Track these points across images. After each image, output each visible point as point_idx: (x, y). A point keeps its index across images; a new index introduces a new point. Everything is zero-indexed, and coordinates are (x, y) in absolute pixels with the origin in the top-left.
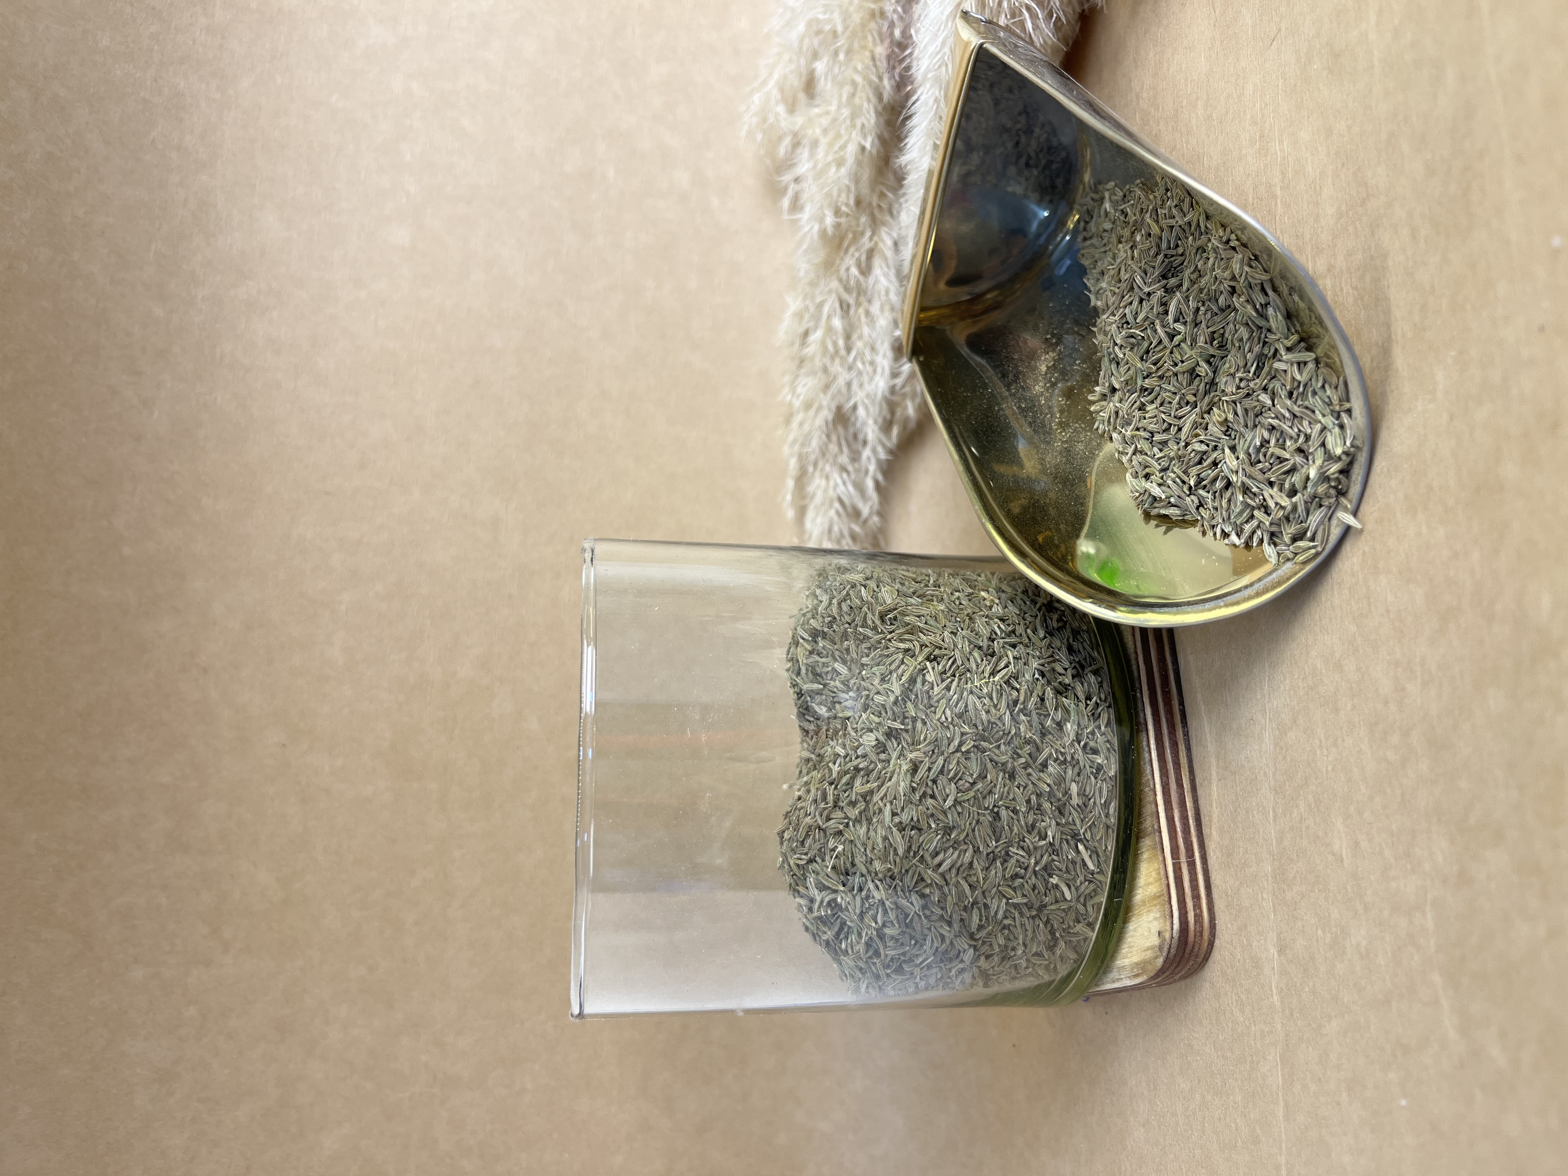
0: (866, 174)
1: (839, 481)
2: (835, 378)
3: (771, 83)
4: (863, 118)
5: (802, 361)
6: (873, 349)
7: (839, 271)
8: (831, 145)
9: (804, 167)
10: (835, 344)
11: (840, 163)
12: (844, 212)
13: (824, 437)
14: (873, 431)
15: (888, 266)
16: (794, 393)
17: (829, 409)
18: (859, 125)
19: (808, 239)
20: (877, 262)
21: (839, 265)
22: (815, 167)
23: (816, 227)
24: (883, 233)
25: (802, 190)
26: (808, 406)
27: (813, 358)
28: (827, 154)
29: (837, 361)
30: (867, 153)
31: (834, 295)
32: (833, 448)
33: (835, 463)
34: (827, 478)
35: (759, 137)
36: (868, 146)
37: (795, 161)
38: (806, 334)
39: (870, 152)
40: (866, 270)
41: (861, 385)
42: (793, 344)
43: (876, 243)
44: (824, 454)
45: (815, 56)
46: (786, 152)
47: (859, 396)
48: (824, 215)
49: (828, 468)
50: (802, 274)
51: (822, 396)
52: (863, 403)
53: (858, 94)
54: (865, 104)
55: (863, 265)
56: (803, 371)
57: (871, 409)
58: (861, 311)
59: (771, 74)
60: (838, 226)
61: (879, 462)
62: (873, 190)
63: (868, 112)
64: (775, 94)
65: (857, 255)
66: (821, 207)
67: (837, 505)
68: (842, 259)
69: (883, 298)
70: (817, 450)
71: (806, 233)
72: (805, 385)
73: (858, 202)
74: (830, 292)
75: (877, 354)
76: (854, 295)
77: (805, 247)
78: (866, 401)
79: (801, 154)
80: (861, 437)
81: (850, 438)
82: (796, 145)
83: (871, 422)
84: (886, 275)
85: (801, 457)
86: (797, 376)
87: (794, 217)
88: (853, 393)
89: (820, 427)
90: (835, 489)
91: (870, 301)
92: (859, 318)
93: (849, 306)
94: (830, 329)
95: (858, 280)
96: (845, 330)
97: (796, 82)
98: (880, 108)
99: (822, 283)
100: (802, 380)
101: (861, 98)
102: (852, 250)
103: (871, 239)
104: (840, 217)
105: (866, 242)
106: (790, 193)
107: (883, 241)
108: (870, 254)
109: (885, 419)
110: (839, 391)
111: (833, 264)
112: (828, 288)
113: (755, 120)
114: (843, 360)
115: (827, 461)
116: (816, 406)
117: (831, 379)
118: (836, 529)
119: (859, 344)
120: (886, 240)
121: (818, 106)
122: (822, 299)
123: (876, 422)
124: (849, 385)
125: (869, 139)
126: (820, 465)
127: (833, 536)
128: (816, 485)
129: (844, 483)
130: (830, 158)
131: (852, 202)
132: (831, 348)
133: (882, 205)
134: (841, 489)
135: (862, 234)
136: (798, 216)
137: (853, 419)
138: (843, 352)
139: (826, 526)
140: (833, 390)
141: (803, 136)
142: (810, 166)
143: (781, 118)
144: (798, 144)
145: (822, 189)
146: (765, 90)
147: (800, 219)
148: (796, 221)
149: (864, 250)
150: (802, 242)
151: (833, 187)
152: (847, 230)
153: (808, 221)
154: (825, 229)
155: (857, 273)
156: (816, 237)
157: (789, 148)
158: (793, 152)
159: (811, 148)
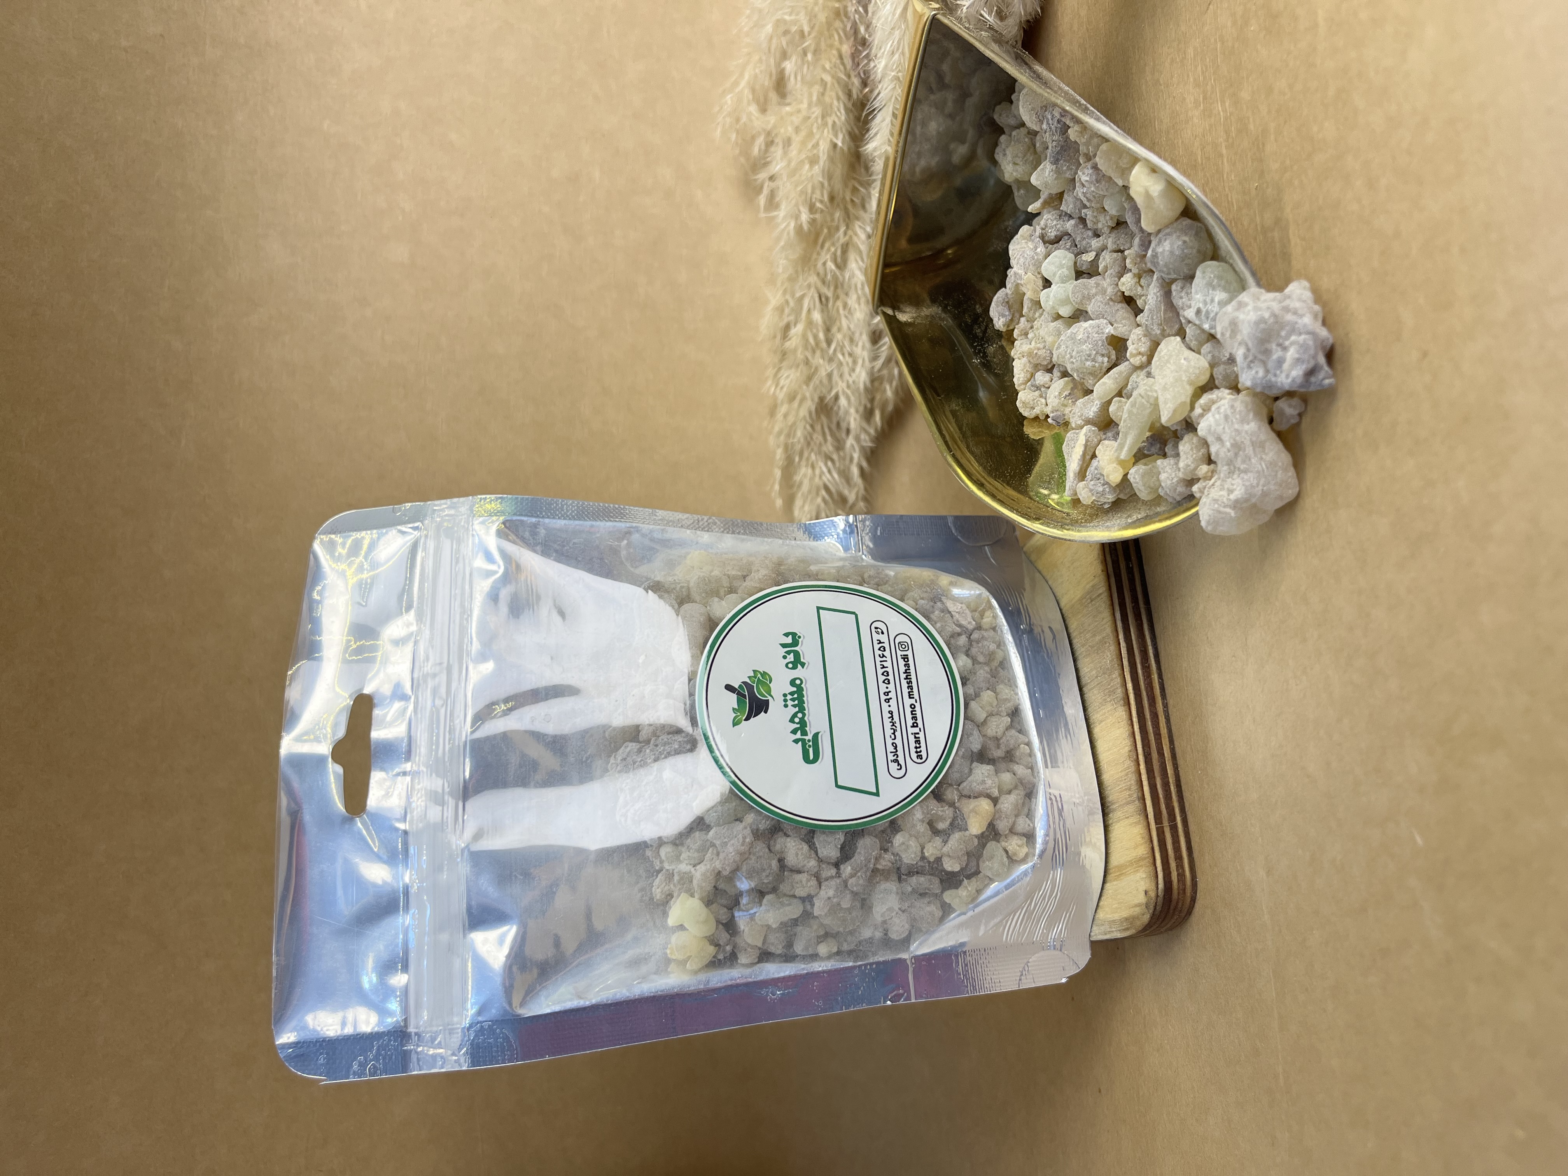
0: (839, 171)
1: (825, 470)
2: (816, 369)
3: (743, 84)
4: (834, 115)
5: (784, 354)
6: (852, 341)
7: (816, 265)
8: (803, 143)
9: (777, 166)
10: (816, 337)
11: (813, 161)
12: (819, 208)
13: (808, 427)
14: (855, 419)
15: (862, 259)
16: (777, 386)
17: (812, 401)
18: (830, 123)
19: (785, 236)
20: (852, 256)
21: (816, 260)
22: (788, 165)
23: (792, 224)
24: (856, 228)
25: (777, 188)
26: (791, 397)
27: (794, 351)
28: (800, 152)
29: (818, 352)
30: (838, 150)
31: (813, 290)
32: (818, 437)
33: (819, 453)
34: (813, 467)
35: (734, 136)
36: (840, 143)
37: (768, 159)
38: (787, 327)
39: (842, 149)
40: (842, 264)
41: (841, 376)
42: (774, 338)
43: (851, 237)
44: (809, 444)
46: (759, 150)
47: (840, 387)
48: (799, 211)
49: (813, 457)
50: (780, 270)
51: (804, 387)
52: (844, 393)
53: (828, 92)
54: (838, 105)
55: (839, 260)
56: (785, 364)
57: (852, 399)
58: (839, 303)
59: (742, 75)
60: (813, 222)
61: (863, 448)
63: (839, 110)
64: (747, 94)
65: (833, 249)
66: (797, 205)
67: (823, 493)
68: (819, 254)
69: (859, 291)
70: (802, 440)
71: (783, 230)
72: (788, 377)
73: (832, 198)
74: (810, 287)
76: (832, 288)
77: (783, 242)
78: (848, 391)
79: (774, 153)
80: (844, 426)
81: (834, 427)
82: (770, 144)
83: (853, 410)
84: (861, 269)
85: (787, 448)
86: (780, 369)
87: (770, 214)
88: (834, 383)
89: (804, 417)
90: (821, 477)
91: (847, 294)
92: (838, 310)
93: (827, 299)
94: (810, 323)
95: (835, 273)
96: (825, 323)
97: (767, 81)
98: (850, 106)
99: (801, 278)
100: (785, 373)
101: (831, 96)
102: (827, 245)
103: (845, 234)
104: (816, 213)
105: (841, 237)
106: (766, 191)
107: (856, 234)
108: (846, 247)
109: (866, 407)
110: (820, 382)
111: (810, 259)
112: (807, 283)
113: (728, 120)
114: (824, 352)
115: (813, 450)
116: (799, 397)
117: (813, 371)
119: (839, 337)
120: (862, 234)
121: (789, 104)
122: (801, 293)
124: (830, 376)
125: (840, 136)
126: (805, 455)
128: (803, 474)
129: (830, 472)
130: (803, 156)
131: (826, 198)
132: (812, 340)
133: (855, 199)
134: (827, 477)
135: (837, 229)
136: (776, 213)
137: (836, 408)
138: (823, 344)
140: (815, 381)
141: (776, 135)
142: (783, 164)
143: (753, 118)
144: (772, 142)
145: (796, 186)
146: (737, 91)
147: (778, 216)
148: (773, 218)
149: (839, 245)
150: (778, 239)
151: (806, 185)
152: (822, 226)
153: (785, 217)
154: (801, 224)
155: (833, 267)
156: (792, 233)
157: (763, 147)
158: (766, 151)
159: (784, 148)
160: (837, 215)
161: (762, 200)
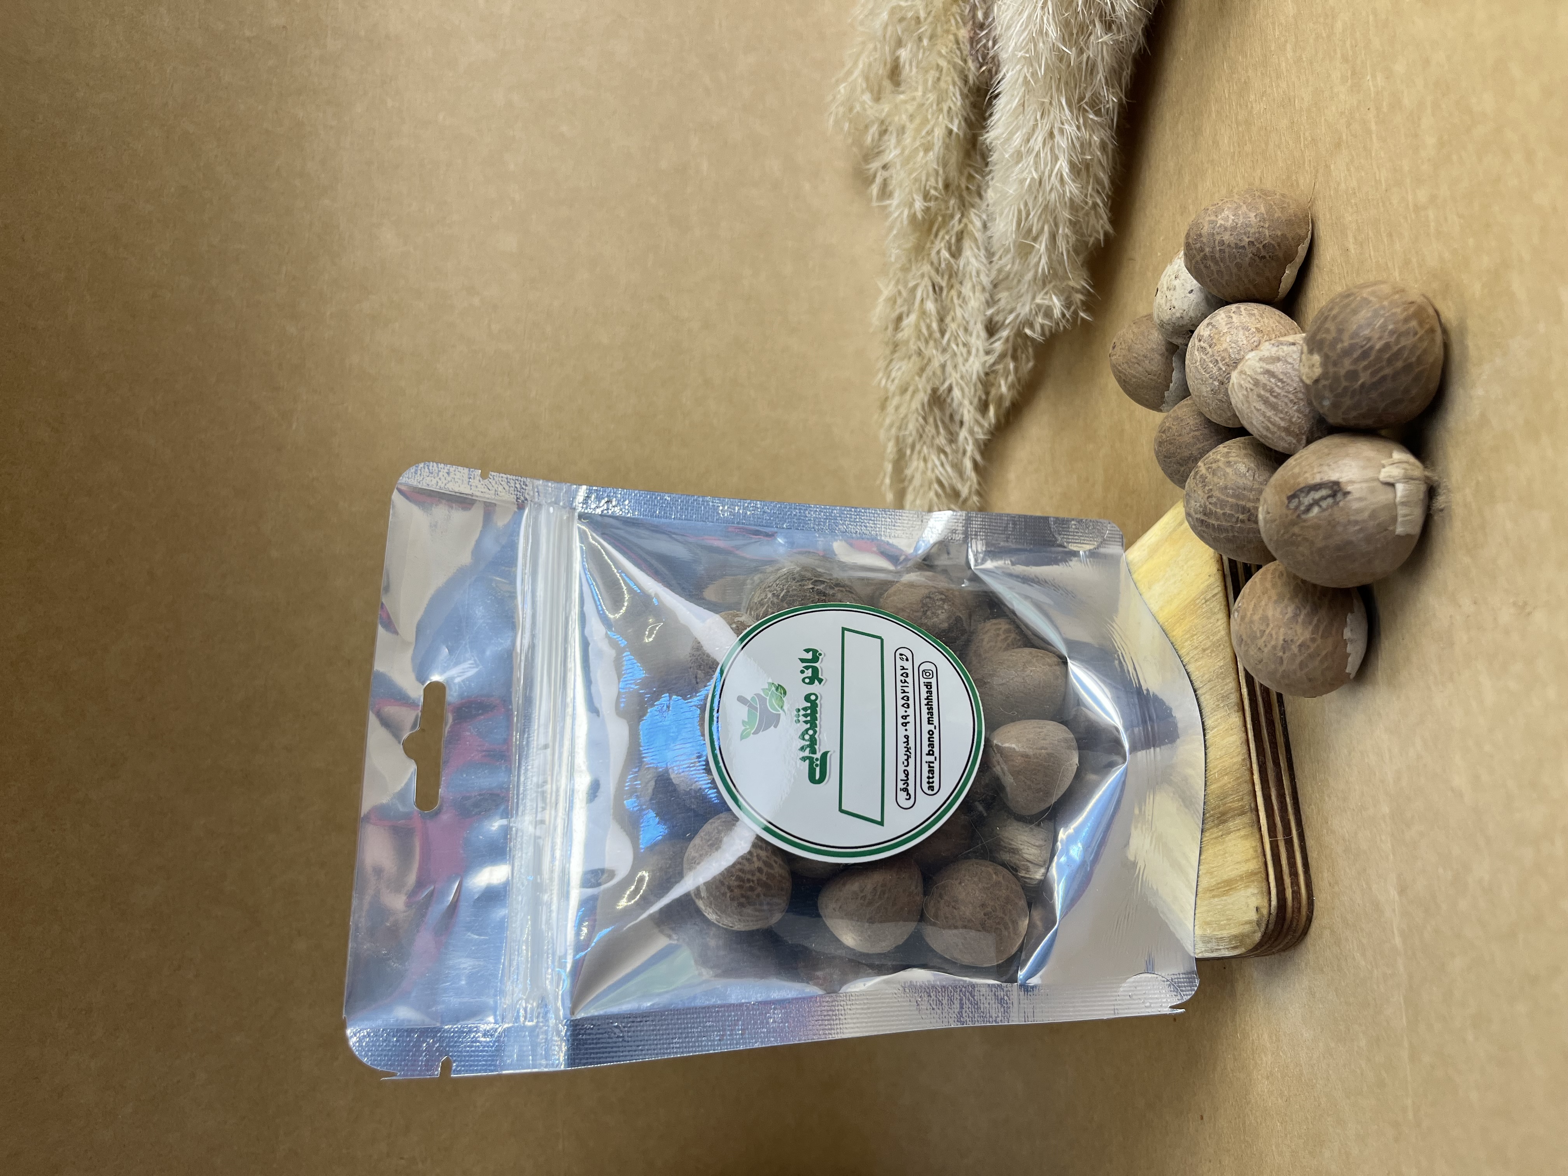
0: (954, 158)
1: (938, 463)
2: (930, 360)
3: (857, 73)
4: (949, 101)
5: (896, 346)
6: (966, 330)
7: (929, 255)
8: (918, 130)
9: (891, 154)
10: (929, 327)
11: (927, 148)
12: (934, 195)
13: (921, 420)
14: (969, 411)
15: (979, 247)
16: (889, 378)
17: (925, 392)
18: (945, 109)
19: (898, 224)
20: (967, 244)
21: (930, 248)
22: (902, 153)
23: (906, 213)
24: (972, 214)
25: (891, 177)
26: (904, 390)
27: (907, 342)
28: (914, 139)
29: (931, 343)
30: (954, 135)
31: (926, 279)
32: (930, 429)
33: (932, 445)
34: (925, 460)
35: (847, 125)
36: (955, 129)
37: (881, 148)
38: (900, 319)
39: (957, 134)
40: (956, 252)
41: (955, 367)
42: (886, 330)
43: (966, 225)
44: (921, 436)
45: (899, 43)
46: (873, 140)
47: (953, 377)
48: (914, 200)
49: (925, 449)
50: (893, 259)
51: (917, 378)
52: (959, 384)
53: (943, 78)
54: (951, 87)
55: (953, 248)
56: (896, 355)
57: (966, 390)
58: (954, 293)
59: (856, 63)
60: (927, 210)
61: (976, 441)
62: (961, 173)
63: (954, 95)
64: (861, 83)
65: (947, 237)
66: (911, 193)
67: (936, 486)
68: (933, 243)
69: (975, 278)
70: (914, 433)
71: (897, 218)
72: (900, 368)
73: (947, 186)
74: (923, 276)
75: (971, 335)
76: (946, 277)
77: (895, 232)
78: (961, 381)
79: (888, 141)
80: (957, 418)
81: (947, 420)
82: (883, 132)
83: (966, 402)
84: (977, 256)
85: (899, 441)
86: (891, 360)
87: (883, 204)
88: (947, 374)
89: (917, 409)
90: (933, 470)
91: (961, 283)
92: (952, 300)
93: (941, 289)
94: (923, 313)
95: (949, 262)
96: (938, 313)
97: (882, 71)
98: (966, 91)
99: (914, 268)
100: (896, 365)
101: (946, 82)
102: (941, 234)
103: (960, 221)
104: (930, 200)
105: (955, 225)
106: (879, 180)
107: (971, 222)
108: (960, 236)
109: (980, 399)
110: (934, 373)
111: (923, 248)
112: (921, 272)
113: (841, 110)
114: (938, 342)
115: (925, 443)
117: (925, 361)
119: (953, 326)
120: (975, 222)
121: (903, 92)
122: (914, 283)
123: (971, 403)
124: (943, 367)
125: (956, 122)
126: (918, 447)
128: (915, 467)
129: (942, 465)
130: (918, 143)
131: (941, 185)
132: (925, 331)
133: (971, 187)
134: (940, 470)
135: (952, 216)
136: (888, 202)
137: (949, 400)
138: (937, 335)
140: (929, 371)
141: (890, 123)
142: (897, 152)
143: (867, 106)
144: (886, 131)
145: (910, 174)
146: (850, 80)
147: (890, 205)
148: (885, 207)
149: (954, 232)
150: (891, 228)
151: (921, 172)
152: (936, 214)
153: (898, 206)
154: (915, 213)
155: (947, 255)
156: (905, 222)
157: (877, 136)
158: (880, 139)
159: (898, 135)
160: (952, 202)
161: (875, 189)
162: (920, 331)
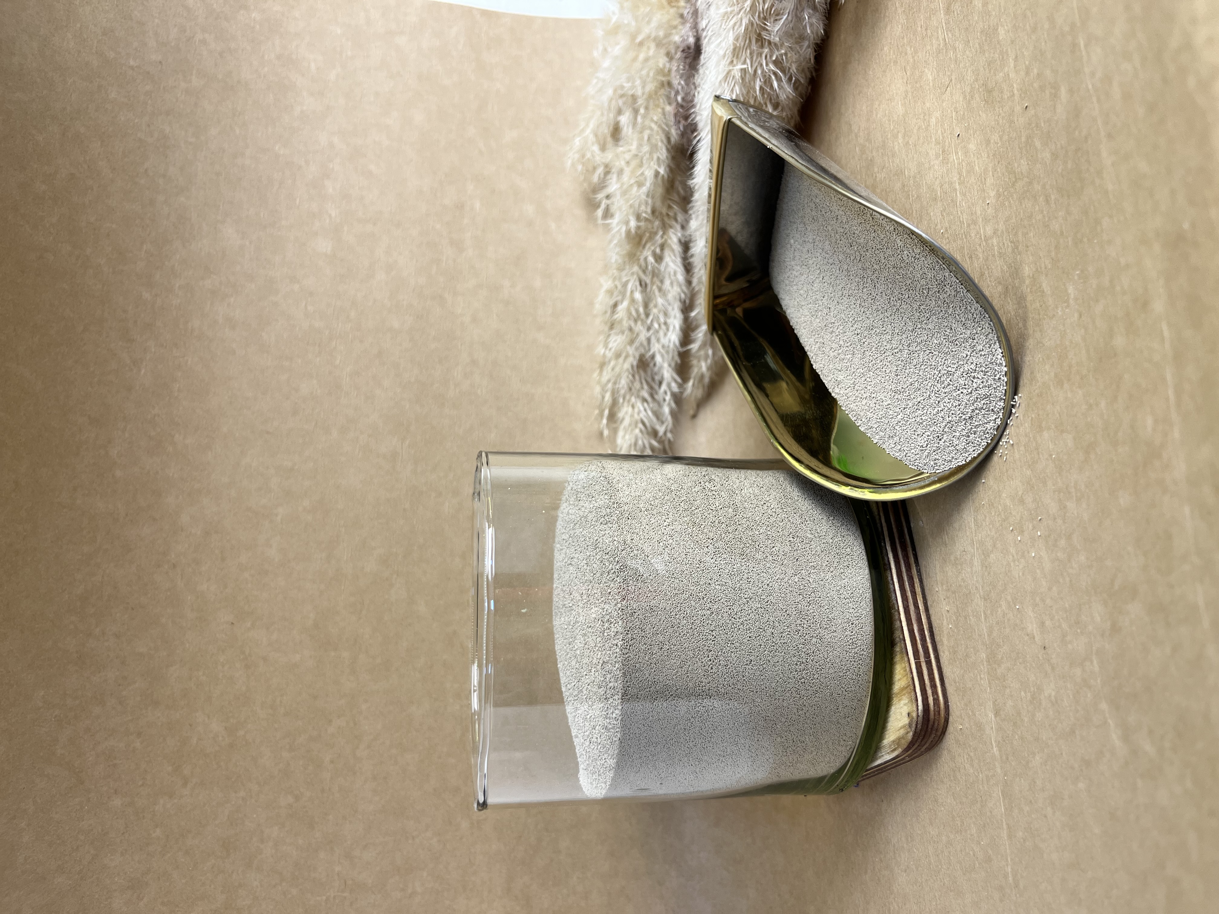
0: (659, 192)
1: (642, 408)
2: (638, 335)
3: (588, 131)
4: (658, 153)
6: (666, 314)
7: (639, 260)
8: (633, 172)
9: (612, 189)
10: (637, 311)
11: (640, 185)
12: (644, 217)
13: (630, 377)
15: (675, 256)
16: (606, 348)
17: (634, 357)
18: (655, 158)
19: (617, 237)
20: (667, 253)
21: (640, 255)
22: (621, 187)
23: (624, 229)
24: (670, 234)
25: (612, 203)
26: (618, 356)
27: (621, 321)
28: (630, 178)
30: (660, 178)
31: (635, 276)
32: (637, 385)
33: (638, 396)
34: (633, 407)
35: (580, 167)
36: (661, 172)
37: (606, 184)
38: (615, 305)
41: (658, 340)
42: (606, 312)
43: (666, 240)
44: (630, 389)
45: (620, 112)
46: (599, 178)
48: (629, 220)
49: (633, 399)
50: (612, 261)
51: (628, 347)
52: (660, 352)
53: (655, 137)
54: (659, 144)
55: (657, 255)
58: (655, 287)
59: (588, 124)
60: (638, 228)
62: (663, 203)
63: (661, 150)
64: (591, 138)
65: (653, 248)
66: (627, 215)
67: (640, 425)
68: (641, 252)
69: (673, 278)
70: (626, 386)
71: (617, 232)
72: (615, 341)
73: (653, 212)
74: (633, 274)
75: (670, 317)
77: (615, 242)
78: (662, 351)
79: (611, 179)
82: (607, 173)
83: (666, 365)
84: (674, 262)
85: (615, 393)
87: (607, 222)
88: (651, 345)
89: (628, 370)
90: (639, 413)
91: (662, 282)
92: (654, 293)
94: (633, 301)
95: (654, 266)
96: (644, 301)
98: (670, 147)
99: (627, 267)
100: (613, 338)
101: (656, 140)
102: (648, 245)
103: (662, 237)
104: (641, 221)
105: (658, 239)
106: (603, 206)
107: (671, 238)
108: (662, 247)
110: (641, 344)
111: (635, 255)
112: (631, 272)
113: (577, 156)
114: (643, 322)
115: (632, 395)
116: (624, 355)
117: (635, 336)
118: (640, 442)
119: (655, 311)
120: (674, 237)
121: (622, 146)
122: (627, 279)
123: (670, 366)
124: (649, 340)
125: (662, 167)
126: (628, 397)
127: (638, 448)
128: (625, 412)
129: (645, 410)
130: (632, 181)
131: (649, 210)
132: (634, 313)
133: (670, 214)
134: (643, 415)
135: (656, 233)
138: (643, 316)
139: (633, 441)
140: (637, 344)
141: (612, 167)
142: (618, 186)
143: (595, 154)
145: (627, 202)
146: (584, 135)
147: (612, 222)
148: (608, 225)
149: (657, 245)
150: (612, 240)
151: (635, 201)
152: (645, 231)
153: (618, 224)
154: (630, 230)
155: (653, 261)
156: (623, 235)
157: (602, 175)
158: (604, 178)
159: (618, 175)
161: (600, 212)
162: (631, 314)
